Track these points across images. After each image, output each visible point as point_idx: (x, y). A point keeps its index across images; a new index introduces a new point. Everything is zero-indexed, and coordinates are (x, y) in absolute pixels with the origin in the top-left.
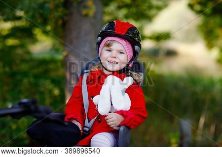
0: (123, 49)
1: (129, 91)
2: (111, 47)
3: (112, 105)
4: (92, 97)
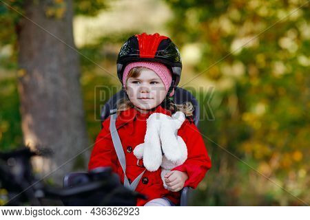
0: (156, 77)
1: (182, 132)
2: (139, 78)
3: (163, 154)
4: (128, 148)
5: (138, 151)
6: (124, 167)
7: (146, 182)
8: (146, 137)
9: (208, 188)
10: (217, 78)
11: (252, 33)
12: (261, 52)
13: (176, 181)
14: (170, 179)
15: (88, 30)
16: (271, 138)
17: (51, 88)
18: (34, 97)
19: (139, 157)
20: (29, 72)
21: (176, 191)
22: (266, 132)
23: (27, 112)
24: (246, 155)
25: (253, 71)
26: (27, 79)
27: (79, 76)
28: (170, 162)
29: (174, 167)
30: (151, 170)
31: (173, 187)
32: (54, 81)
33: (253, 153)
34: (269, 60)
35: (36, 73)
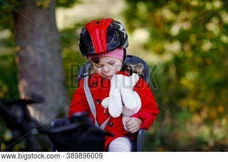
3: (123, 104)
4: (98, 100)
5: (105, 103)
6: (94, 114)
7: (111, 126)
8: (111, 92)
9: (155, 133)
10: (161, 52)
11: (186, 20)
12: (193, 33)
13: (133, 125)
14: (129, 123)
15: (66, 18)
16: (202, 96)
17: (40, 60)
18: (27, 66)
19: (105, 108)
20: (23, 48)
21: (133, 132)
22: (198, 92)
23: (22, 77)
24: (183, 108)
25: (187, 47)
26: (22, 53)
27: (60, 51)
28: (129, 110)
29: (132, 114)
30: (115, 117)
31: (131, 130)
32: (42, 54)
33: (188, 107)
34: (199, 39)
35: (29, 48)
